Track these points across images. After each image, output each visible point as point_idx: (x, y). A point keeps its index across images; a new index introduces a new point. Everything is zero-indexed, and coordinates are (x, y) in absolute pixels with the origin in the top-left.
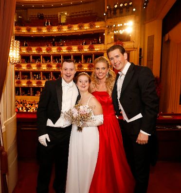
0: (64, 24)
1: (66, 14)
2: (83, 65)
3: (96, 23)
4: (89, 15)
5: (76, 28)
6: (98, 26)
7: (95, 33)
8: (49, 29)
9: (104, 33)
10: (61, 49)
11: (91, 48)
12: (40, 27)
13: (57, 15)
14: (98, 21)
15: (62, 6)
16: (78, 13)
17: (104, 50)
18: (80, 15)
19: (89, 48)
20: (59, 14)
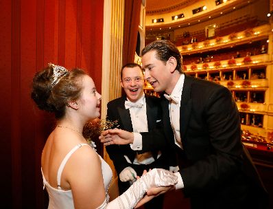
0: (212, 38)
1: (215, 26)
2: (235, 82)
3: (254, 30)
4: (245, 21)
5: (226, 40)
6: (257, 32)
7: (255, 42)
8: (194, 47)
9: (268, 39)
10: (208, 66)
11: (247, 61)
12: (184, 46)
13: (204, 30)
14: (258, 26)
15: (210, 19)
16: (230, 23)
17: (267, 62)
18: (232, 24)
19: (244, 62)
20: (206, 28)
